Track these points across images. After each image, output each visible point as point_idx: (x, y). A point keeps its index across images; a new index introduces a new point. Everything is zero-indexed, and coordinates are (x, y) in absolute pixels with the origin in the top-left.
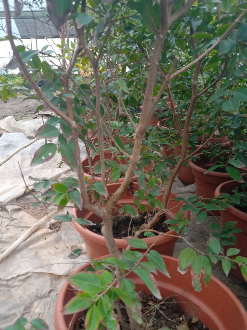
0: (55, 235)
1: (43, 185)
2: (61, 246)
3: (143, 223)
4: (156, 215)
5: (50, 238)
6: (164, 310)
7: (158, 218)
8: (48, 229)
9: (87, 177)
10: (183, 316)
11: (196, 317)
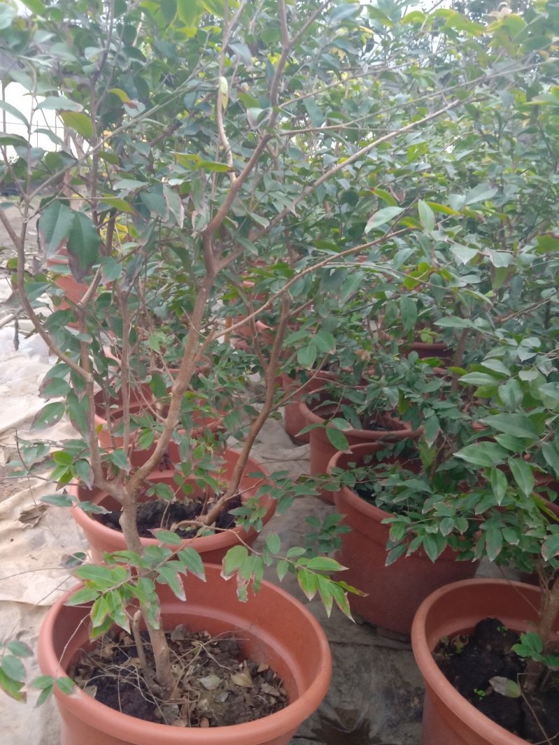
0: (32, 534)
1: (36, 451)
2: (43, 554)
3: (198, 514)
4: (221, 499)
5: (22, 539)
6: (216, 655)
7: (223, 505)
8: (17, 521)
9: (101, 425)
10: (245, 662)
11: (265, 663)
